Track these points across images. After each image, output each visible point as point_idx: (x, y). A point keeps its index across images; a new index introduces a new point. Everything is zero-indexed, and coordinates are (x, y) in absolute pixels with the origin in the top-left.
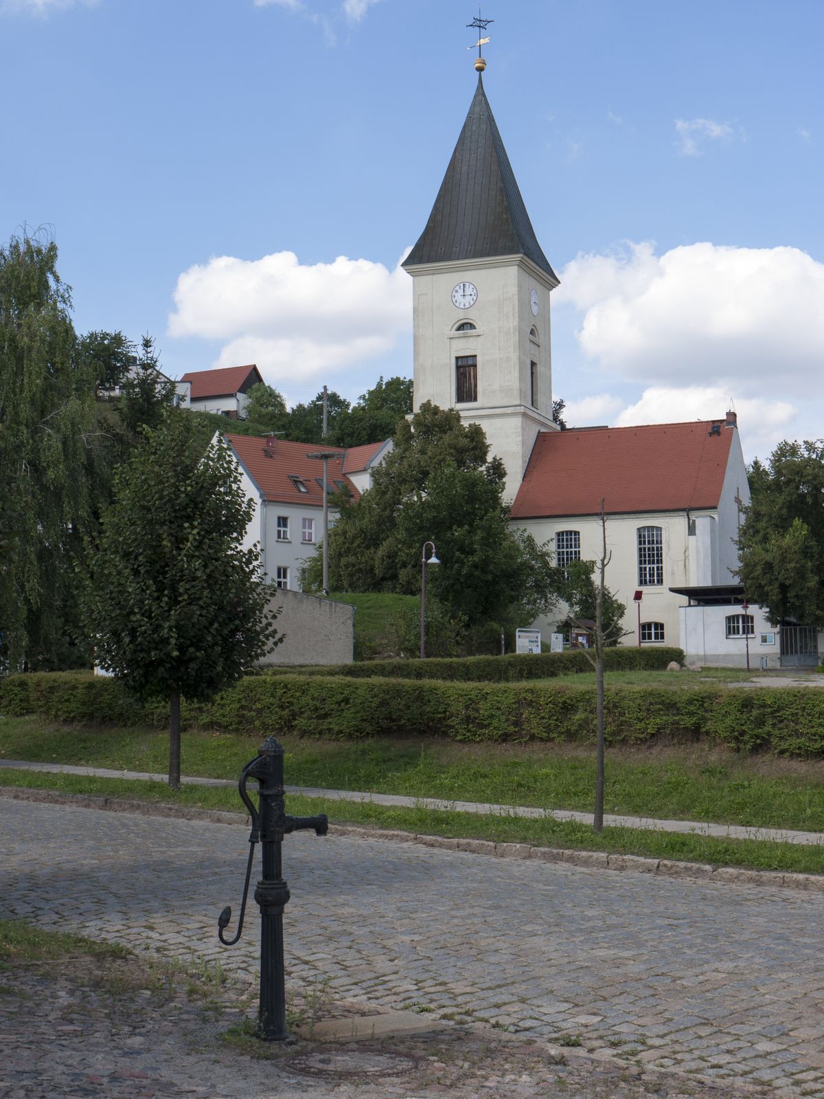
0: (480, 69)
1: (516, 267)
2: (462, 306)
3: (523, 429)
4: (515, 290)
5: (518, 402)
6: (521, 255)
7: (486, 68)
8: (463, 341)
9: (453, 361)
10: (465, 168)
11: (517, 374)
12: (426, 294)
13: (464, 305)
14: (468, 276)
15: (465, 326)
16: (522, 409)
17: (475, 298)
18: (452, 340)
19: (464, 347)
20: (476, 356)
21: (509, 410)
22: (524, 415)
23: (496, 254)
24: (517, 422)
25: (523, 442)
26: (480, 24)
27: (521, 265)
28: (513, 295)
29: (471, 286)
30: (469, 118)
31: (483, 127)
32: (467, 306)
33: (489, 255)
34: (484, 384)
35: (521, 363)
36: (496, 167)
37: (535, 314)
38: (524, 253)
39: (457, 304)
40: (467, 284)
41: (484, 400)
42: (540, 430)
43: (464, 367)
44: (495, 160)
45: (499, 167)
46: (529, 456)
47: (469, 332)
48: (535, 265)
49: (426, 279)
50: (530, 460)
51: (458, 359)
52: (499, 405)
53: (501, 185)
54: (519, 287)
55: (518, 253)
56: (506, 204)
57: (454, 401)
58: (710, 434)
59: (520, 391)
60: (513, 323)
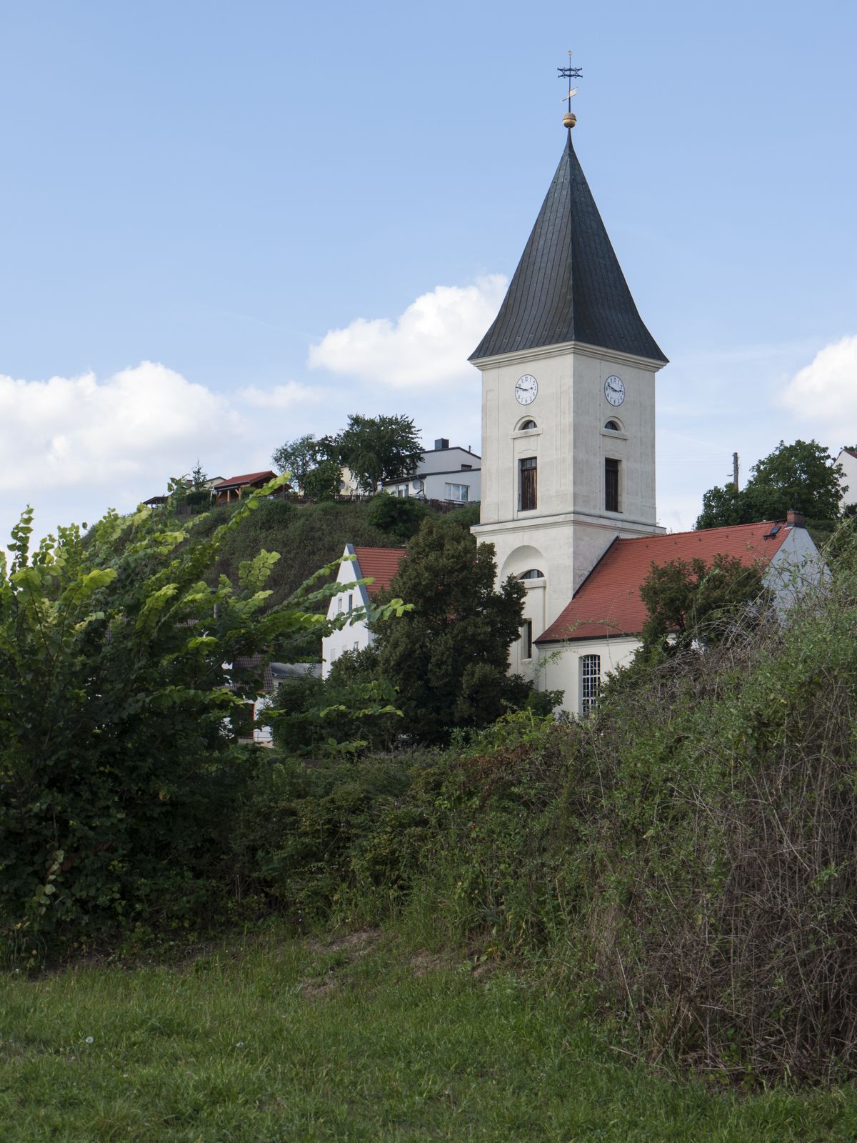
0: (569, 126)
1: (572, 355)
2: (524, 403)
3: (576, 538)
4: (570, 381)
5: (571, 509)
6: (573, 342)
7: (576, 123)
8: (525, 441)
9: (516, 463)
10: (542, 242)
11: (571, 477)
12: (492, 391)
13: (526, 401)
14: (531, 367)
15: (527, 425)
16: (571, 517)
17: (535, 392)
18: (516, 441)
19: (525, 449)
20: (536, 458)
21: (560, 519)
22: (575, 523)
23: (550, 343)
24: (568, 531)
25: (576, 555)
26: (570, 73)
27: (576, 352)
28: (569, 388)
29: (533, 380)
30: (554, 183)
31: (564, 193)
32: (529, 402)
33: (544, 344)
34: (543, 488)
35: (579, 467)
36: (568, 240)
37: (617, 404)
38: (577, 339)
39: (520, 400)
40: (529, 377)
41: (542, 507)
42: (617, 537)
43: (528, 470)
44: (569, 231)
45: (572, 239)
46: (591, 569)
47: (531, 431)
48: (605, 350)
49: (493, 373)
50: (591, 573)
51: (523, 461)
52: (554, 513)
53: (570, 260)
54: (578, 377)
55: (570, 340)
56: (571, 282)
57: (516, 509)
58: (766, 537)
59: (575, 496)
60: (568, 419)
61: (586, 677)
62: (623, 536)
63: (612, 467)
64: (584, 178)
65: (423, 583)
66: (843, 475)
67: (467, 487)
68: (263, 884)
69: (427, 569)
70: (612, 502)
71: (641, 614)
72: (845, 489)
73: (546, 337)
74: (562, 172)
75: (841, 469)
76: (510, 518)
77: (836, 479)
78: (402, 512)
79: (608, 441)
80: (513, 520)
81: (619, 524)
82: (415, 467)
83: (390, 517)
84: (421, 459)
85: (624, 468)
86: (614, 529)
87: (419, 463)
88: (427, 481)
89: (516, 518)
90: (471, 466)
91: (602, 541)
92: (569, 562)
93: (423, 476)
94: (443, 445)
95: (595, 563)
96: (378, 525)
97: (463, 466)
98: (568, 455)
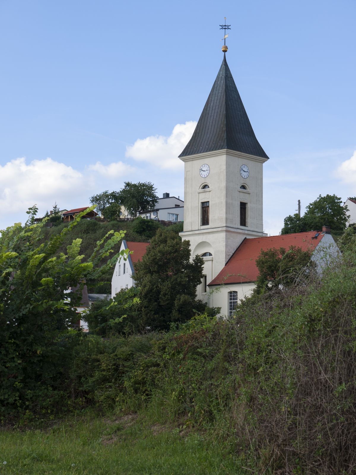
0: (225, 51)
1: (225, 156)
2: (203, 177)
3: (227, 238)
4: (224, 167)
5: (225, 225)
6: (226, 150)
7: (228, 50)
8: (204, 194)
9: (200, 204)
10: (212, 104)
11: (225, 210)
12: (189, 171)
13: (205, 176)
14: (207, 161)
15: (205, 187)
16: (225, 229)
17: (209, 172)
18: (200, 194)
19: (204, 198)
20: (209, 202)
21: (220, 229)
22: (226, 231)
23: (216, 150)
24: (223, 235)
25: (227, 246)
26: (225, 27)
27: (227, 154)
28: (224, 170)
29: (208, 166)
30: (218, 77)
31: (222, 82)
32: (206, 176)
33: (213, 150)
34: (212, 216)
35: (228, 206)
36: (224, 103)
37: (245, 177)
38: (228, 148)
39: (202, 176)
40: (206, 165)
41: (211, 224)
42: (246, 238)
43: (205, 208)
44: (224, 99)
45: (226, 103)
46: (233, 252)
47: (207, 189)
48: (240, 153)
49: (190, 163)
50: (234, 254)
51: (203, 203)
52: (217, 227)
53: (225, 112)
54: (228, 165)
55: (225, 148)
56: (225, 122)
57: (200, 225)
58: (313, 238)
59: (227, 219)
60: (224, 184)
61: (231, 301)
62: (248, 237)
63: (243, 206)
64: (231, 75)
65: (158, 258)
66: (348, 210)
67: (177, 215)
68: (84, 393)
69: (159, 252)
70: (243, 222)
71: (256, 272)
72: (349, 217)
73: (213, 147)
74: (221, 72)
75: (347, 208)
76: (197, 229)
77: (345, 212)
78: (148, 226)
79: (242, 194)
80: (198, 230)
81: (246, 232)
82: (154, 206)
83: (142, 228)
84: (157, 202)
85: (249, 207)
86: (244, 234)
87: (156, 204)
88: (159, 212)
89: (199, 229)
90: (179, 206)
91: (238, 240)
92: (223, 249)
93: (158, 210)
94: (167, 196)
95: (235, 250)
96: (137, 232)
97: (176, 205)
98: (223, 200)
